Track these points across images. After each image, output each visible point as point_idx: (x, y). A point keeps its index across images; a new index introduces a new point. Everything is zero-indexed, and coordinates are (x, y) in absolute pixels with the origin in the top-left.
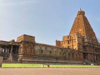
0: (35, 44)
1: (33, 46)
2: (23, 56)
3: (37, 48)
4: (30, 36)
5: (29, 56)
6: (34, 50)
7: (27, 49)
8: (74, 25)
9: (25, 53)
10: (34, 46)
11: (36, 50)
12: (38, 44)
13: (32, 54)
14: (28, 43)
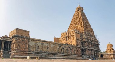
0: (29, 39)
1: (27, 42)
2: (15, 52)
3: (32, 44)
4: (24, 31)
5: (23, 52)
6: (29, 46)
7: (21, 45)
8: (72, 22)
9: (19, 49)
10: (29, 41)
11: (31, 46)
12: (33, 40)
13: (27, 50)
14: (21, 38)
